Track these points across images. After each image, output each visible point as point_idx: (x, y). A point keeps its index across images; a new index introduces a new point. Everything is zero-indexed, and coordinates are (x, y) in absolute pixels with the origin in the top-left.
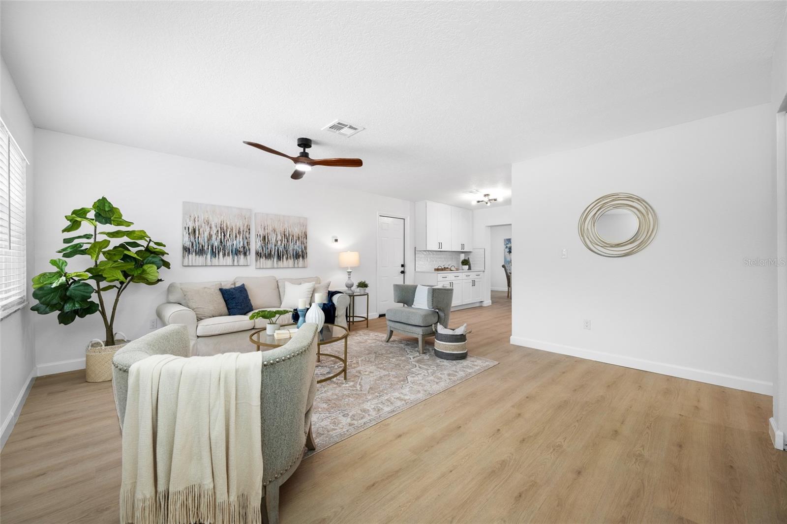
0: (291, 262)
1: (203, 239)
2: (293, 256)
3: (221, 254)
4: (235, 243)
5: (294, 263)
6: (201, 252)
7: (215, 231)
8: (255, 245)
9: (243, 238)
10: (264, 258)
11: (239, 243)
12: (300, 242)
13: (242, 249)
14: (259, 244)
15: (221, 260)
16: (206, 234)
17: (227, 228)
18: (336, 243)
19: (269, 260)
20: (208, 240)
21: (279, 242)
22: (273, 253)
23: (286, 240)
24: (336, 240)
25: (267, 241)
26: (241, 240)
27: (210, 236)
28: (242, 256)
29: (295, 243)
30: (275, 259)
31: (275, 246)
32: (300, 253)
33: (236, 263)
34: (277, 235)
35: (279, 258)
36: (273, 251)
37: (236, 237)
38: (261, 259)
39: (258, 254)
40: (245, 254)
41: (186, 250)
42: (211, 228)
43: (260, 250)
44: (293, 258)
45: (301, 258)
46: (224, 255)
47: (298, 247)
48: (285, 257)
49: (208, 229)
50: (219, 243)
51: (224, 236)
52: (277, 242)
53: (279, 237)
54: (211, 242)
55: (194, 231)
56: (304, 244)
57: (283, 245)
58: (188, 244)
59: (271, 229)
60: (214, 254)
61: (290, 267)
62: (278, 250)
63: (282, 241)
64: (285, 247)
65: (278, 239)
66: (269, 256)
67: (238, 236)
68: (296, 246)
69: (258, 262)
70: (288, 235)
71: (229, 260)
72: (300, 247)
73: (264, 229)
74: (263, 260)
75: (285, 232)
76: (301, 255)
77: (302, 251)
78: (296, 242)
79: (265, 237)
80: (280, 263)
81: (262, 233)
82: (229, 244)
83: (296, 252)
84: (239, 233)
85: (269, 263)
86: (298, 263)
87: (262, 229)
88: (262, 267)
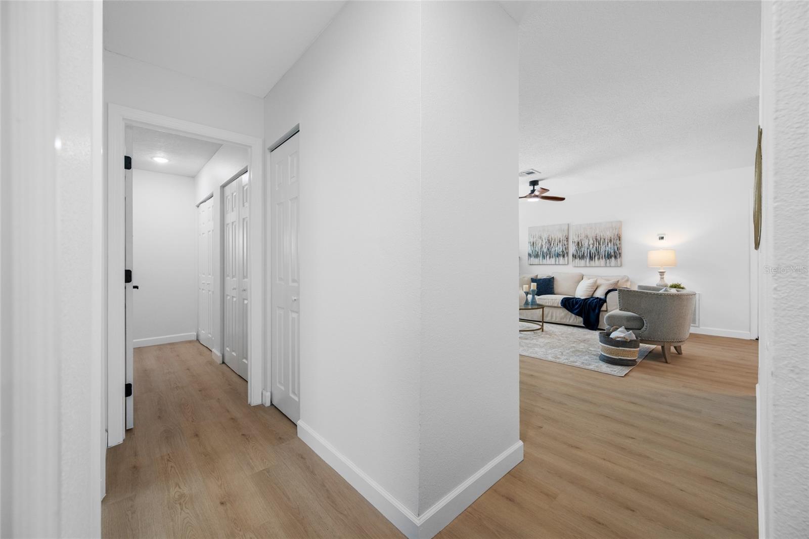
0: (602, 262)
1: (538, 248)
2: (605, 256)
3: (548, 257)
4: (557, 249)
5: (606, 263)
6: (537, 256)
7: (545, 243)
8: (572, 249)
9: (562, 245)
10: (578, 258)
11: (560, 248)
12: (612, 244)
13: (561, 253)
14: (574, 248)
15: (548, 261)
16: (540, 244)
17: (552, 239)
18: (662, 241)
19: (583, 260)
20: (541, 248)
21: (591, 246)
22: (586, 255)
23: (598, 243)
24: (662, 238)
25: (580, 246)
26: (561, 246)
27: (542, 246)
28: (562, 258)
29: (606, 245)
30: (588, 260)
31: (588, 249)
32: (612, 254)
33: (557, 263)
34: (589, 240)
35: (591, 258)
36: (586, 253)
37: (557, 245)
38: (576, 260)
39: (574, 256)
40: (564, 256)
41: (530, 255)
42: (542, 240)
43: (575, 253)
44: (605, 258)
45: (613, 258)
46: (550, 257)
47: (610, 248)
48: (596, 258)
49: (541, 241)
50: (547, 250)
51: (550, 245)
52: (589, 245)
53: (591, 242)
54: (542, 250)
55: (533, 243)
56: (617, 245)
57: (594, 248)
58: (531, 252)
59: (584, 236)
60: (544, 257)
61: (602, 265)
62: (590, 252)
63: (593, 244)
64: (596, 250)
65: (590, 243)
66: (582, 257)
67: (559, 244)
68: (607, 248)
69: (574, 261)
70: (599, 239)
71: (553, 261)
72: (613, 248)
73: (578, 236)
74: (577, 260)
75: (596, 237)
76: (614, 255)
77: (615, 252)
78: (608, 244)
79: (578, 243)
80: (592, 263)
81: (576, 240)
82: (553, 250)
83: (608, 253)
84: (560, 241)
85: (582, 262)
86: (610, 263)
87: (577, 236)
88: (576, 266)
